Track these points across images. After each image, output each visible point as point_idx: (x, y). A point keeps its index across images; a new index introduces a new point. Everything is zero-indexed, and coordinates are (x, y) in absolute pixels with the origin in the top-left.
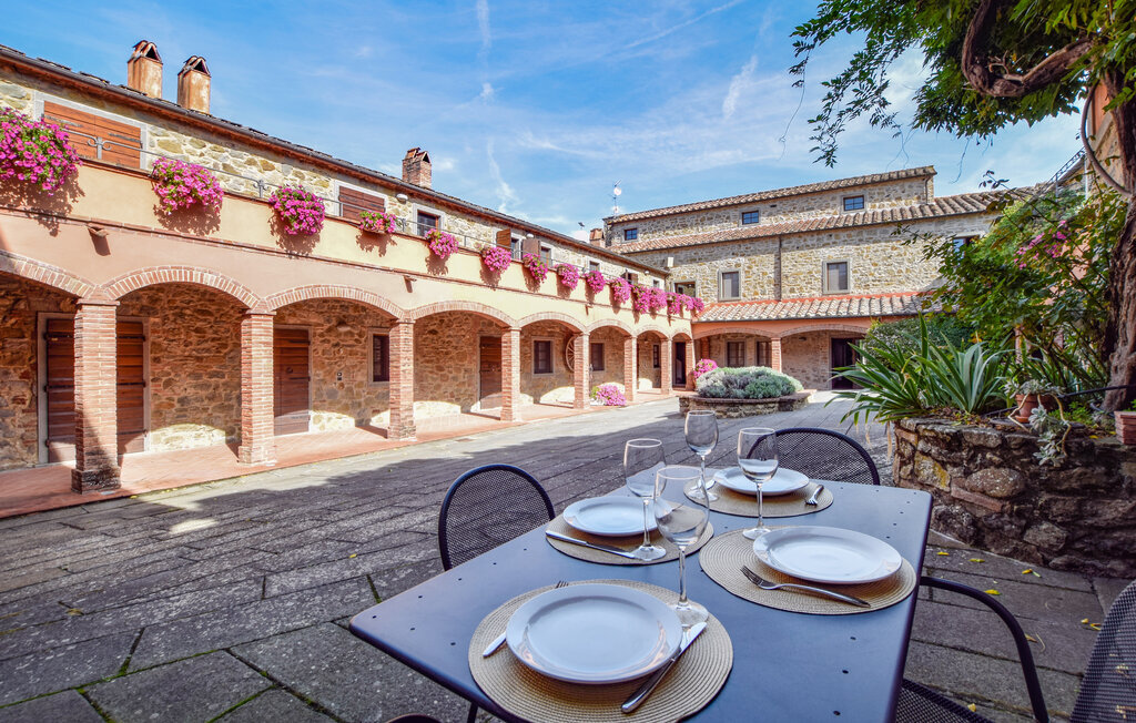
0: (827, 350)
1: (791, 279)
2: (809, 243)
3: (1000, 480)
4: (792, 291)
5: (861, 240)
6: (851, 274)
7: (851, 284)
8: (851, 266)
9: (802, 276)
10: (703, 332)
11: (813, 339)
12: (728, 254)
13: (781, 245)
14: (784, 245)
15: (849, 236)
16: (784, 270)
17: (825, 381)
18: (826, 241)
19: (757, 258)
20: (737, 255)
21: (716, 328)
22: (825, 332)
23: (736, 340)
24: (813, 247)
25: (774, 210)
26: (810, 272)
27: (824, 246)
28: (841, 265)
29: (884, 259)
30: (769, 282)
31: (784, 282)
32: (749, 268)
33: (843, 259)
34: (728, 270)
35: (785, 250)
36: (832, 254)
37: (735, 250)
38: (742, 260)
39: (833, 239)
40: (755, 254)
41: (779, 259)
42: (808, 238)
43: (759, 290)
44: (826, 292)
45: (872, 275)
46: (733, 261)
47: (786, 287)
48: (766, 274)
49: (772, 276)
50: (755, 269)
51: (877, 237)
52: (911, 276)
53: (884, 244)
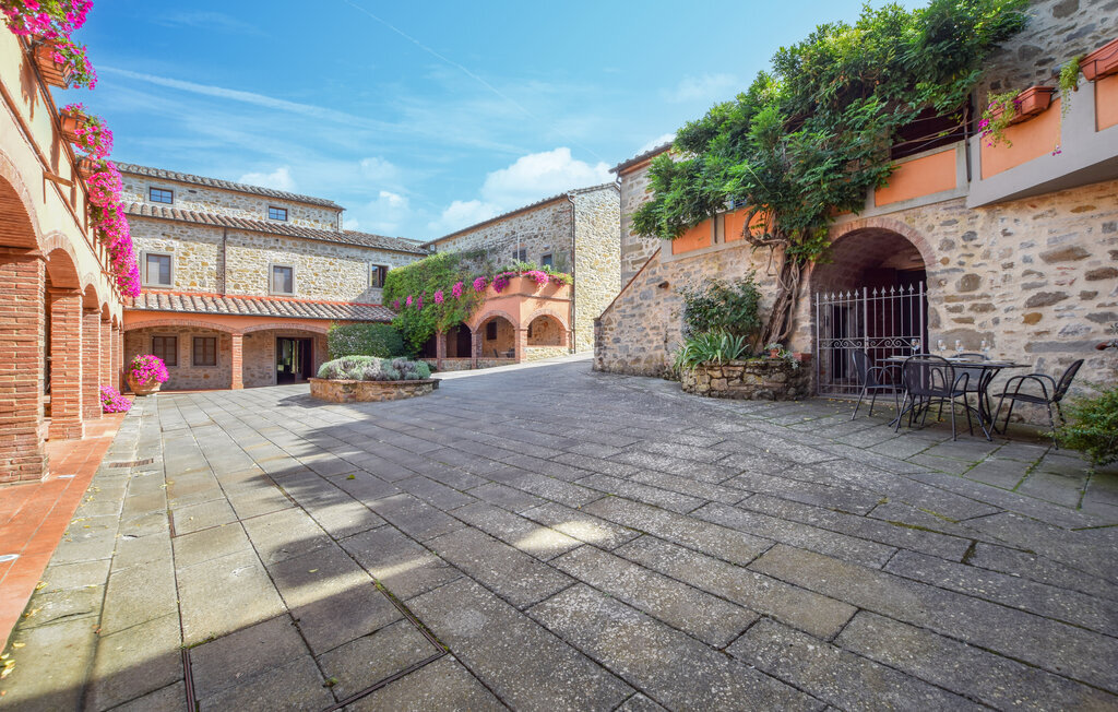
0: (273, 348)
1: (235, 275)
2: (255, 242)
3: (781, 377)
4: (237, 287)
5: (305, 251)
6: (295, 279)
7: (296, 288)
8: (296, 272)
9: (248, 274)
10: (137, 323)
11: (259, 337)
12: (157, 233)
13: (225, 238)
14: (229, 238)
15: (295, 245)
16: (227, 264)
17: (270, 377)
18: (272, 244)
19: (196, 246)
20: (169, 237)
21: (159, 318)
22: (271, 331)
23: (163, 334)
24: (260, 247)
25: (193, 196)
26: (257, 272)
27: (271, 248)
28: (286, 271)
29: (323, 271)
30: (210, 274)
31: (228, 277)
32: (185, 254)
33: (288, 264)
34: (156, 251)
35: (230, 244)
36: (279, 258)
37: (167, 231)
38: (176, 244)
39: (280, 244)
40: (194, 241)
41: (224, 251)
42: (255, 238)
43: (197, 280)
44: (272, 293)
45: (314, 283)
46: (164, 242)
47: (230, 283)
48: (207, 264)
49: (214, 268)
50: (192, 257)
51: (319, 251)
52: (344, 289)
53: (323, 258)
